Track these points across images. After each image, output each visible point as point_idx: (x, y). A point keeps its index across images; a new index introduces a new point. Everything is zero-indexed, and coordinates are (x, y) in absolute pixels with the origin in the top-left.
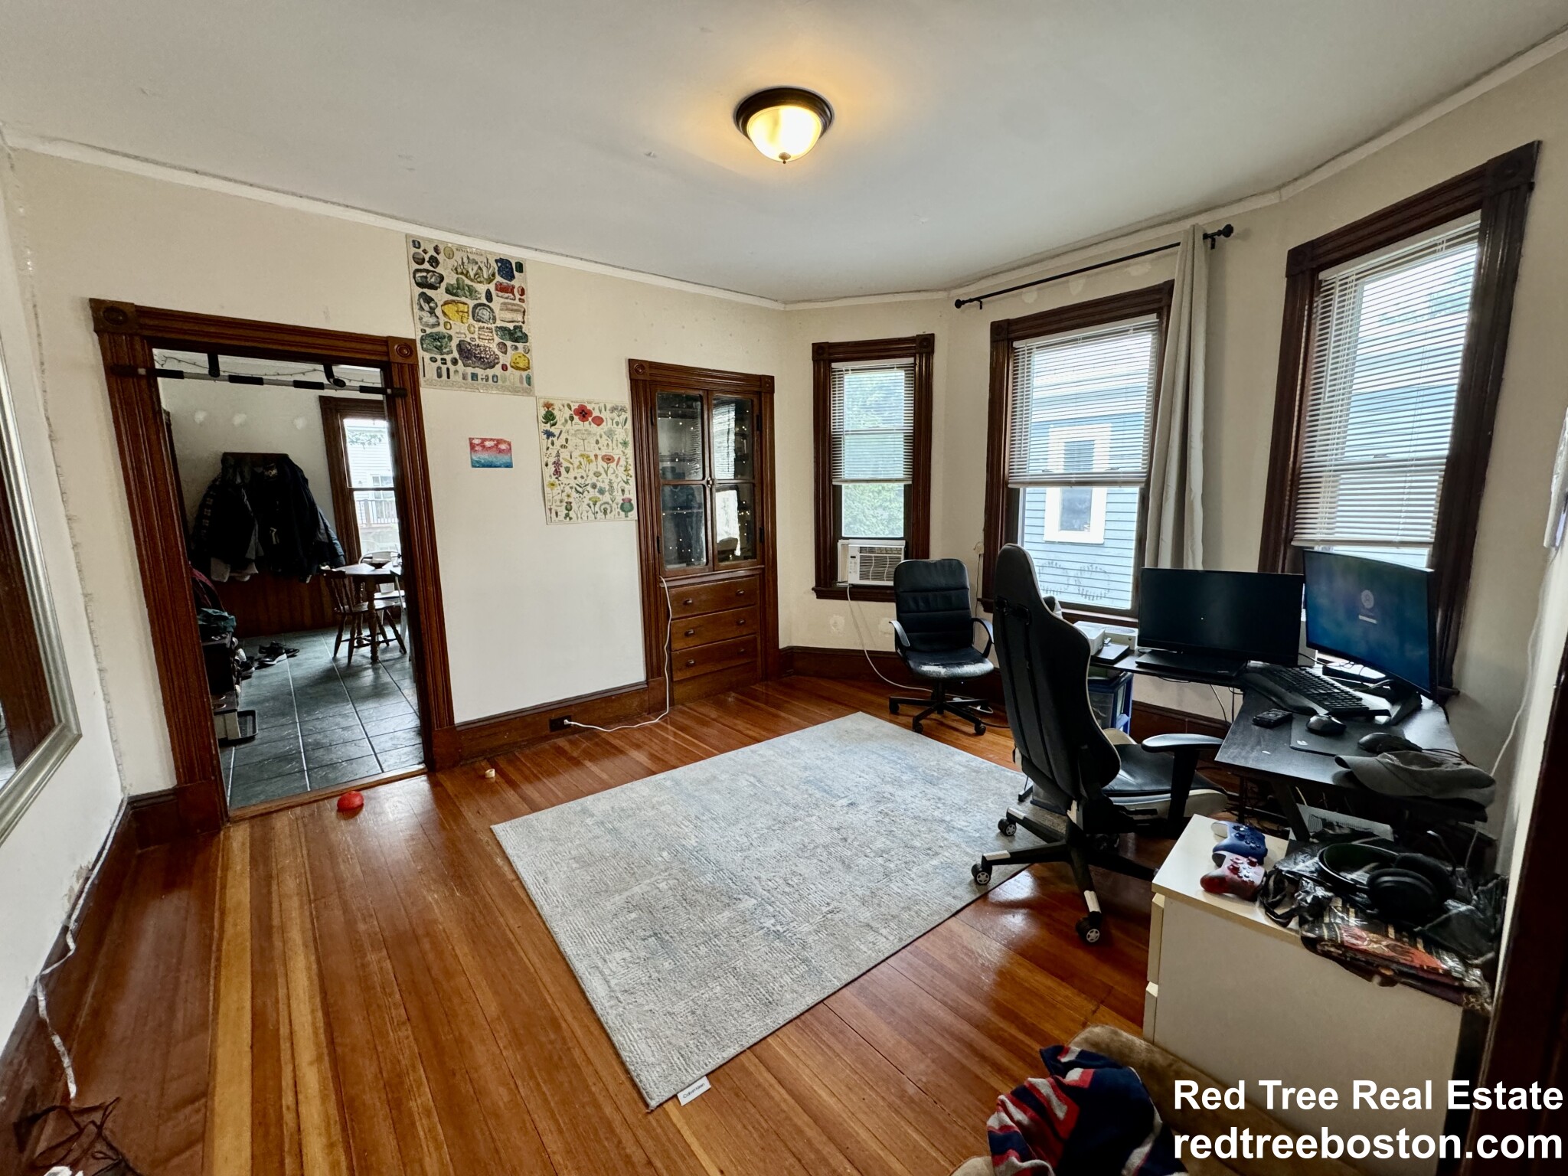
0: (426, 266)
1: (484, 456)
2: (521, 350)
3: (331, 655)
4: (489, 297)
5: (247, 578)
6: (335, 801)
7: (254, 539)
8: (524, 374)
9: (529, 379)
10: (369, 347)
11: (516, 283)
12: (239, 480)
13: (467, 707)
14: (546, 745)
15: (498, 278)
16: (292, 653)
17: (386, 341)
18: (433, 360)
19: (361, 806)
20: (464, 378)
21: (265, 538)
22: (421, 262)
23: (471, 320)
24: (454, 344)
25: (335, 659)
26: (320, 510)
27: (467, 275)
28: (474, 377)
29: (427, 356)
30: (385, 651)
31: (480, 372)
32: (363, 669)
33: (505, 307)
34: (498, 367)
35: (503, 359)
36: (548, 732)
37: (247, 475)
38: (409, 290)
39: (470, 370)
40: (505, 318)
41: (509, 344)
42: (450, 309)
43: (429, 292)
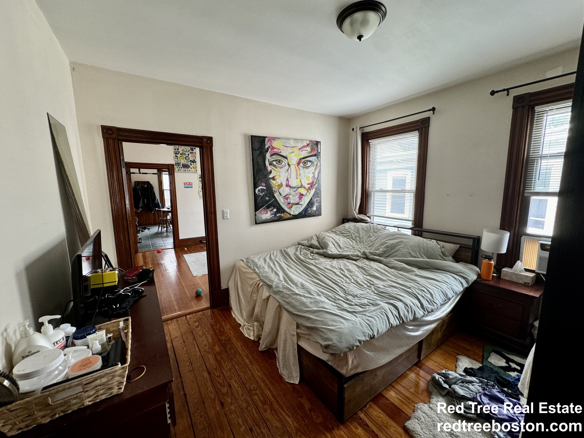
0: (177, 150)
1: (187, 186)
2: (195, 165)
3: (157, 230)
4: (188, 155)
5: (139, 211)
6: (156, 251)
7: (141, 202)
8: (195, 169)
9: (196, 170)
10: (165, 166)
11: (194, 151)
12: (138, 188)
13: (182, 237)
14: (198, 246)
15: (190, 151)
16: (149, 229)
17: (169, 165)
18: (177, 168)
19: (161, 252)
20: (183, 170)
21: (143, 202)
22: (176, 149)
23: (185, 160)
24: (181, 164)
25: (158, 231)
26: (156, 195)
27: (184, 151)
28: (185, 170)
29: (176, 167)
30: (169, 229)
31: (186, 169)
32: (164, 233)
33: (192, 156)
34: (190, 168)
35: (191, 167)
36: (199, 243)
37: (140, 187)
38: (173, 155)
39: (184, 169)
40: (191, 158)
41: (192, 163)
42: (181, 158)
43: (177, 155)
